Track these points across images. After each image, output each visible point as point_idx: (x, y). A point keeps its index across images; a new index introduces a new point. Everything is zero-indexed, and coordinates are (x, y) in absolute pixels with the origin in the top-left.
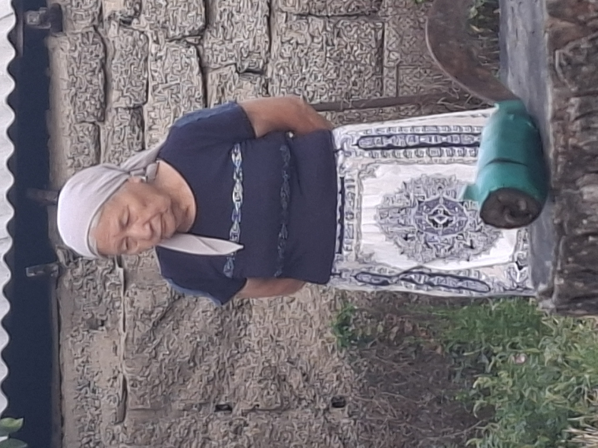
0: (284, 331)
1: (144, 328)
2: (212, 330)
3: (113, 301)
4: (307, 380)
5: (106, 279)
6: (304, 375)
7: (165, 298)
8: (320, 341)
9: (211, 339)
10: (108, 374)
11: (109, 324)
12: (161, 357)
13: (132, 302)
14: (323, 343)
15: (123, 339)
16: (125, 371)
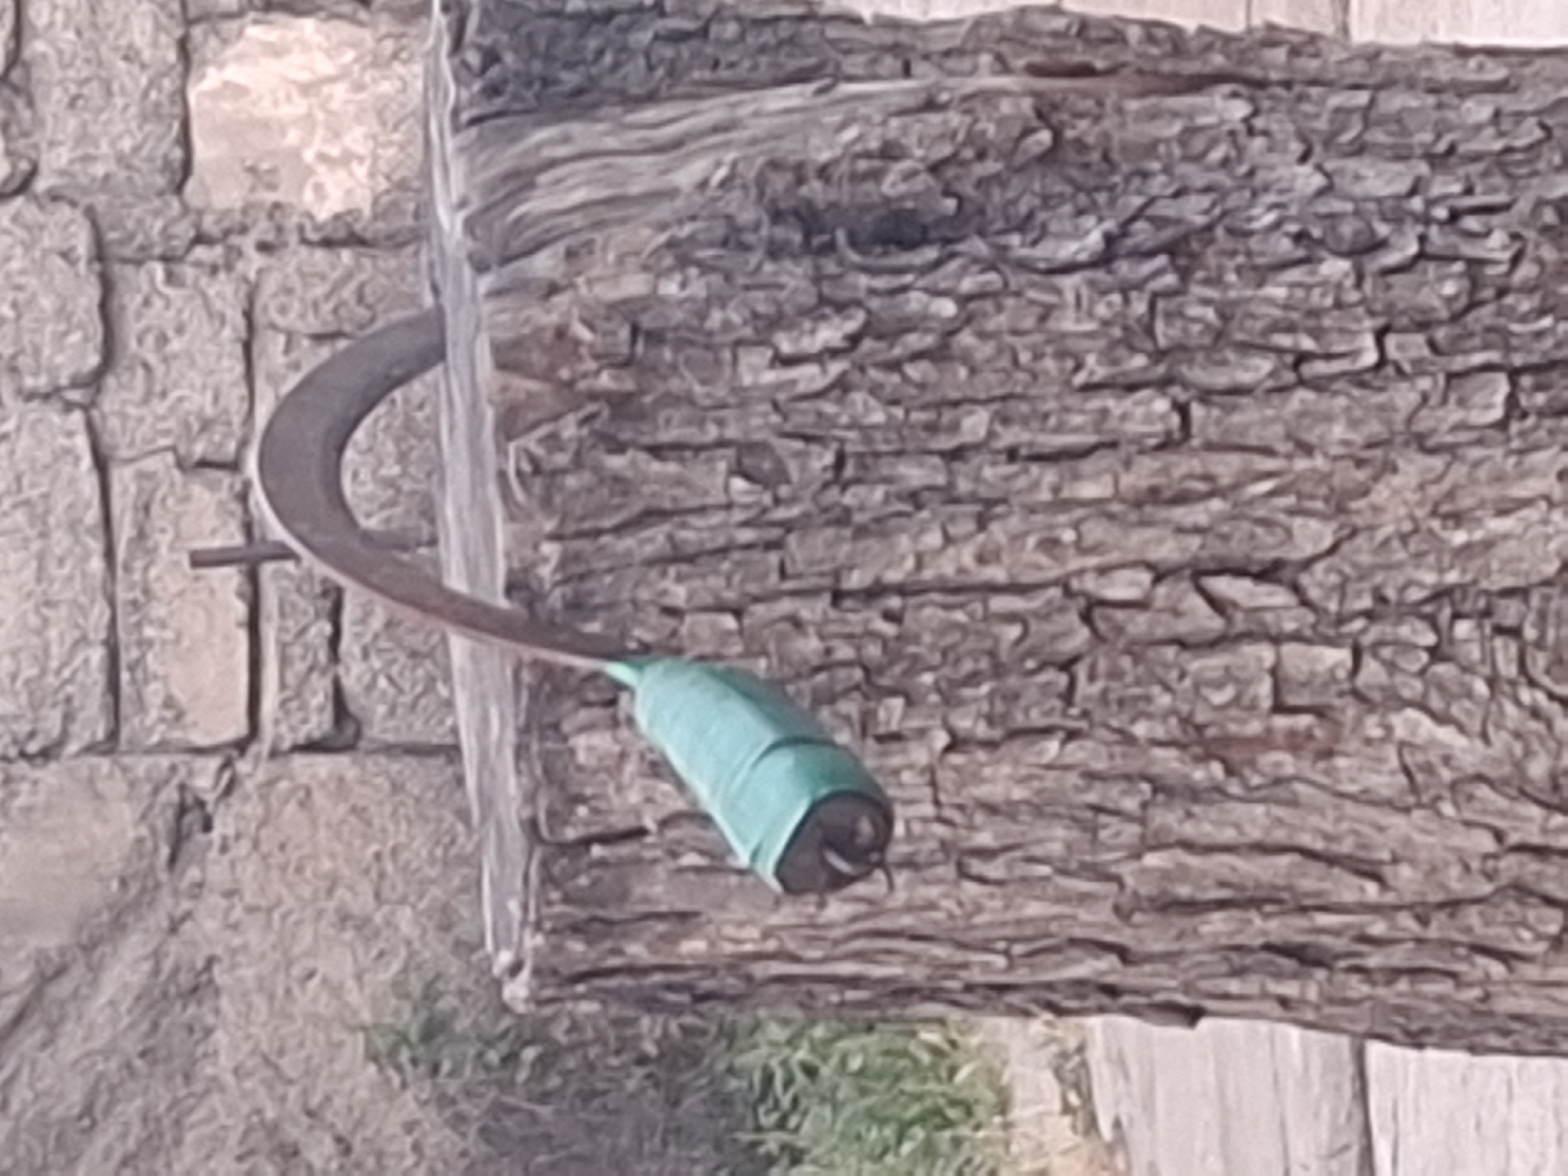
0: (292, 1044)
2: (133, 1044)
4: (346, 1152)
6: (338, 1140)
7: (21, 975)
9: (129, 1063)
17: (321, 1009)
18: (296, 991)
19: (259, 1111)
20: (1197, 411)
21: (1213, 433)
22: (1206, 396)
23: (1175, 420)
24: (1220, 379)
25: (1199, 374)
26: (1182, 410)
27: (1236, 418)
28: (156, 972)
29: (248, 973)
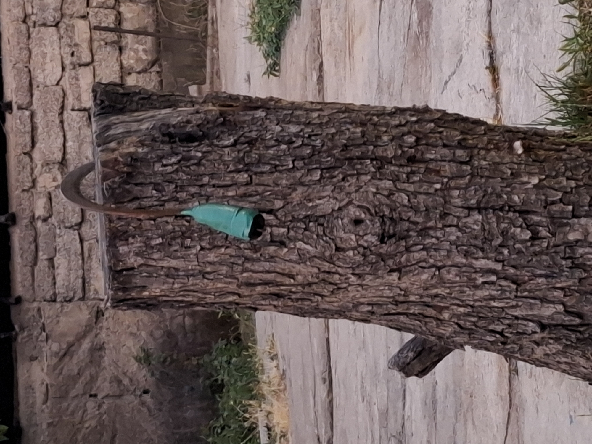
0: (121, 359)
1: (56, 360)
2: (88, 360)
3: (41, 348)
4: (132, 381)
6: (130, 379)
7: (65, 346)
8: (137, 364)
9: (87, 364)
10: (39, 382)
11: (39, 359)
12: (64, 373)
13: (50, 348)
15: (46, 365)
16: (47, 380)
18: (121, 349)
19: (113, 373)
20: (254, 177)
21: (257, 181)
22: (256, 174)
23: (249, 179)
24: (259, 170)
25: (254, 169)
26: (251, 177)
27: (262, 178)
28: (93, 345)
29: (111, 345)
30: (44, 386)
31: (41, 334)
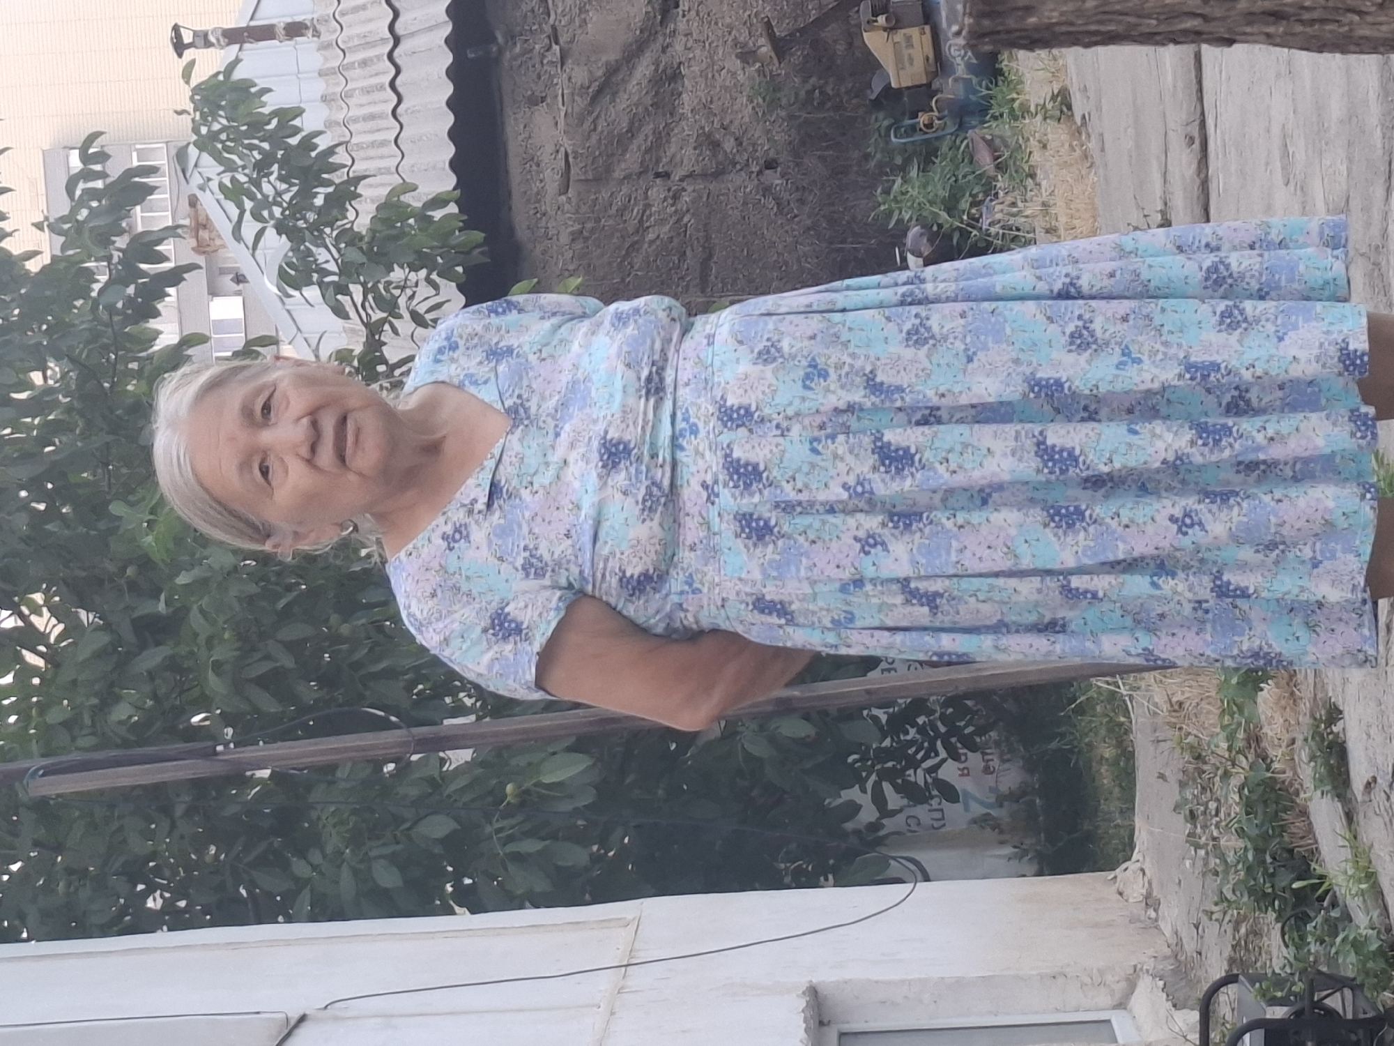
0: (715, 99)
1: (581, 103)
2: (648, 101)
3: (551, 77)
4: (741, 144)
5: (543, 56)
6: (736, 139)
7: (600, 73)
8: (750, 107)
9: (647, 109)
10: (550, 148)
11: (549, 100)
12: (600, 128)
13: (570, 79)
14: (753, 108)
15: (563, 114)
16: (567, 145)
17: (727, 83)
18: (717, 75)
19: (702, 128)
28: (656, 70)
29: (696, 69)
30: (561, 155)
31: (549, 48)
